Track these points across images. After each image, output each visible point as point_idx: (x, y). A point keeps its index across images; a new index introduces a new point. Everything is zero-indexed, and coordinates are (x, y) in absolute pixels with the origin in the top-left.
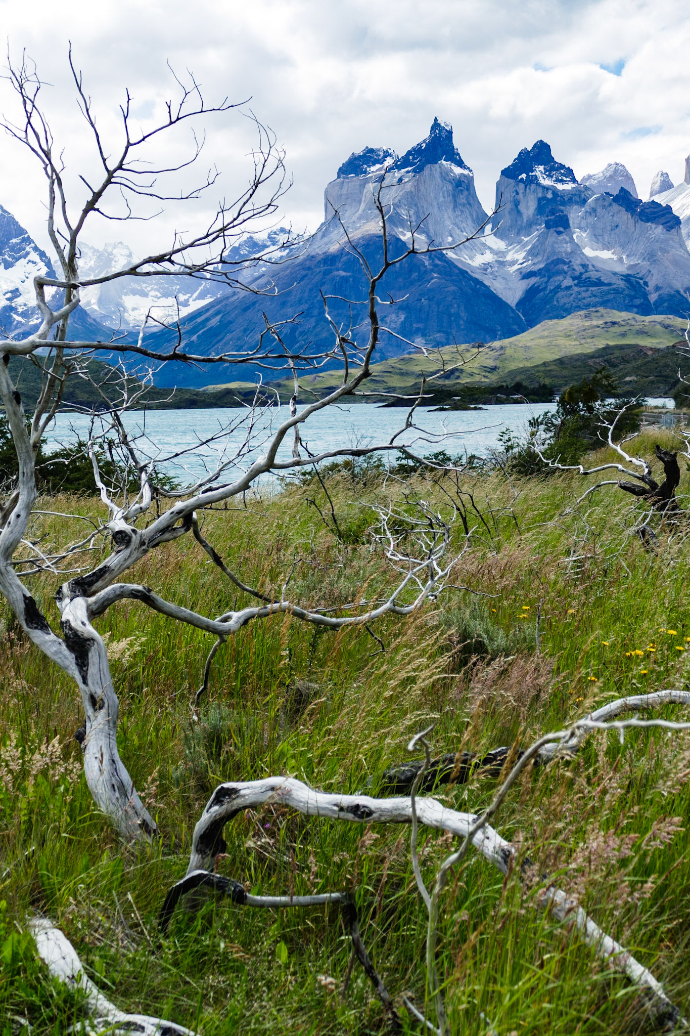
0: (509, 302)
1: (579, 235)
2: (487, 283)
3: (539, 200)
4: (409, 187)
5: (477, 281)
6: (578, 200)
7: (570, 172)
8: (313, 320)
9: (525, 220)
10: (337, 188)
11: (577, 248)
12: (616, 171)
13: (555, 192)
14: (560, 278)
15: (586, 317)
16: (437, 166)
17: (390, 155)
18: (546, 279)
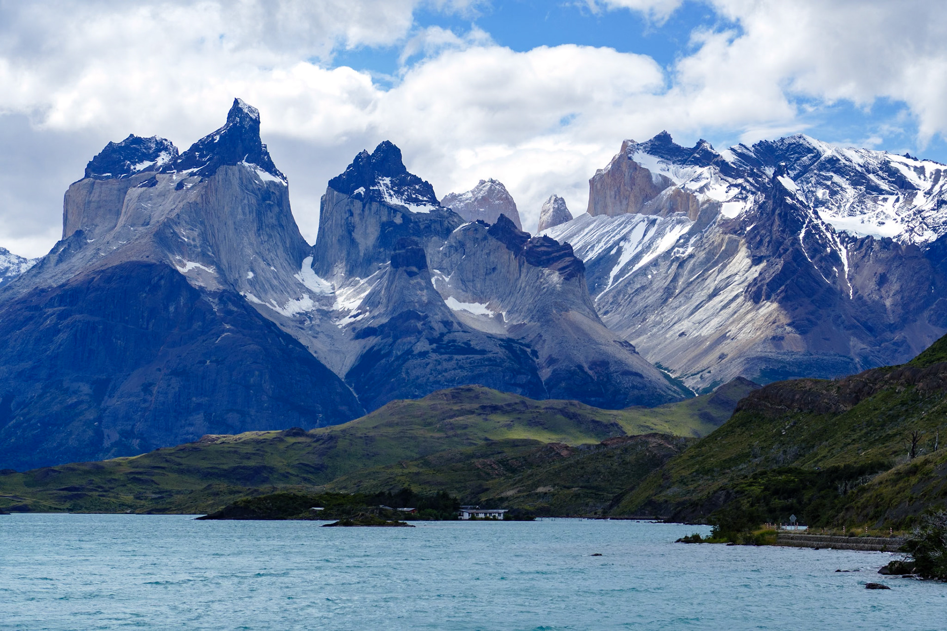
0: (335, 371)
1: (439, 279)
2: (303, 341)
3: (383, 226)
4: (193, 196)
5: (289, 338)
6: (439, 228)
7: (427, 189)
8: (39, 386)
9: (362, 254)
10: (84, 192)
11: (437, 298)
12: (491, 190)
13: (406, 215)
14: (412, 339)
15: (454, 397)
16: (235, 168)
17: (166, 149)
18: (390, 340)
